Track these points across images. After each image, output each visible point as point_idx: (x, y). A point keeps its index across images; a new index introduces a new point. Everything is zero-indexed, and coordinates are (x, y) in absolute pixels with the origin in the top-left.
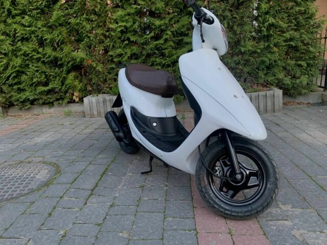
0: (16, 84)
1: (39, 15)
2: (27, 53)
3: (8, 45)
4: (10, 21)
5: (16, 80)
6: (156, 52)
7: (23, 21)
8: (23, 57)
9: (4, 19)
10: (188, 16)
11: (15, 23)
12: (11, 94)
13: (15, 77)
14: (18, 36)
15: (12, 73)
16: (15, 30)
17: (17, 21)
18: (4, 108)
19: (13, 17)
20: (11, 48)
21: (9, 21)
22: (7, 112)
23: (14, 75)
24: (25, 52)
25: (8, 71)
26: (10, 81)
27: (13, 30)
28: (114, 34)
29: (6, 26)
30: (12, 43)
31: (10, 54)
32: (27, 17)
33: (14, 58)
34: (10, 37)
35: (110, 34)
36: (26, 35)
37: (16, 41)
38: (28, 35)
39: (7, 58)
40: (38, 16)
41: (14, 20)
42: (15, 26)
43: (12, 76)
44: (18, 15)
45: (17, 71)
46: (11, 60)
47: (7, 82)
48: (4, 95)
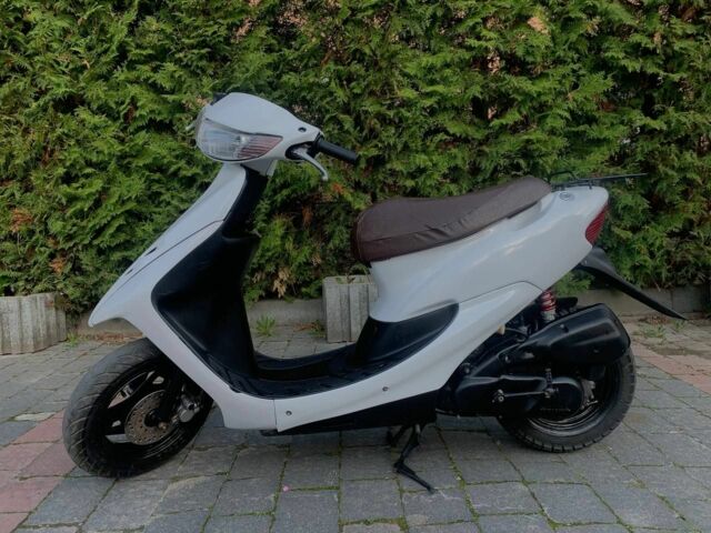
0: (118, 247)
1: (204, 63)
2: (165, 161)
3: (113, 141)
4: (122, 77)
5: (122, 237)
6: (522, 162)
7: (161, 78)
8: (147, 173)
9: (105, 69)
10: (603, 73)
11: (131, 83)
12: (101, 274)
13: (119, 229)
14: (141, 115)
15: (113, 218)
16: (134, 101)
17: (138, 78)
18: (69, 316)
19: (132, 66)
20: (118, 148)
21: (121, 75)
22: (76, 326)
23: (121, 221)
24: (155, 159)
25: (101, 212)
26: (105, 240)
27: (128, 101)
28: (408, 114)
29: (111, 88)
30: (121, 134)
31: (112, 166)
32: (170, 66)
33: (120, 176)
34: (115, 119)
35: (397, 114)
36: (159, 113)
37: (131, 129)
38: (165, 116)
39: (103, 174)
40: (200, 64)
41: (132, 75)
42: (134, 90)
43: (116, 224)
44: (144, 63)
45: (127, 212)
46: (110, 181)
47: (95, 242)
48: (80, 278)
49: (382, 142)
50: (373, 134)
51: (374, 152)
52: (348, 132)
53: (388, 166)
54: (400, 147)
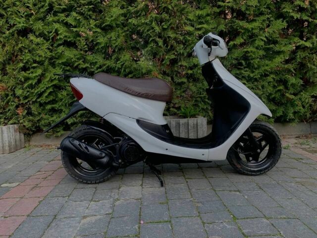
0: (49, 103)
1: (91, 13)
3: (46, 50)
4: (51, 19)
5: (51, 98)
6: (243, 62)
7: (70, 20)
8: (63, 67)
9: (42, 15)
11: (55, 22)
12: (41, 116)
13: (50, 94)
14: (60, 38)
15: (47, 88)
16: (56, 31)
17: (59, 20)
18: (26, 136)
19: (55, 14)
20: (49, 54)
21: (50, 18)
22: (29, 141)
23: (51, 90)
24: (67, 59)
25: (41, 85)
26: (43, 99)
27: (54, 31)
28: (190, 38)
29: (45, 25)
30: (51, 47)
31: (46, 63)
32: (74, 14)
33: (50, 68)
34: (47, 40)
35: (184, 38)
36: (69, 38)
37: (55, 45)
38: (72, 39)
39: (41, 67)
40: (89, 13)
41: (56, 18)
42: (57, 26)
43: (48, 91)
44: (61, 13)
45: (53, 85)
46: (45, 70)
47: (39, 100)
48: (31, 118)
49: (177, 52)
50: (172, 48)
51: (173, 57)
52: (160, 47)
53: (180, 64)
54: (185, 54)
